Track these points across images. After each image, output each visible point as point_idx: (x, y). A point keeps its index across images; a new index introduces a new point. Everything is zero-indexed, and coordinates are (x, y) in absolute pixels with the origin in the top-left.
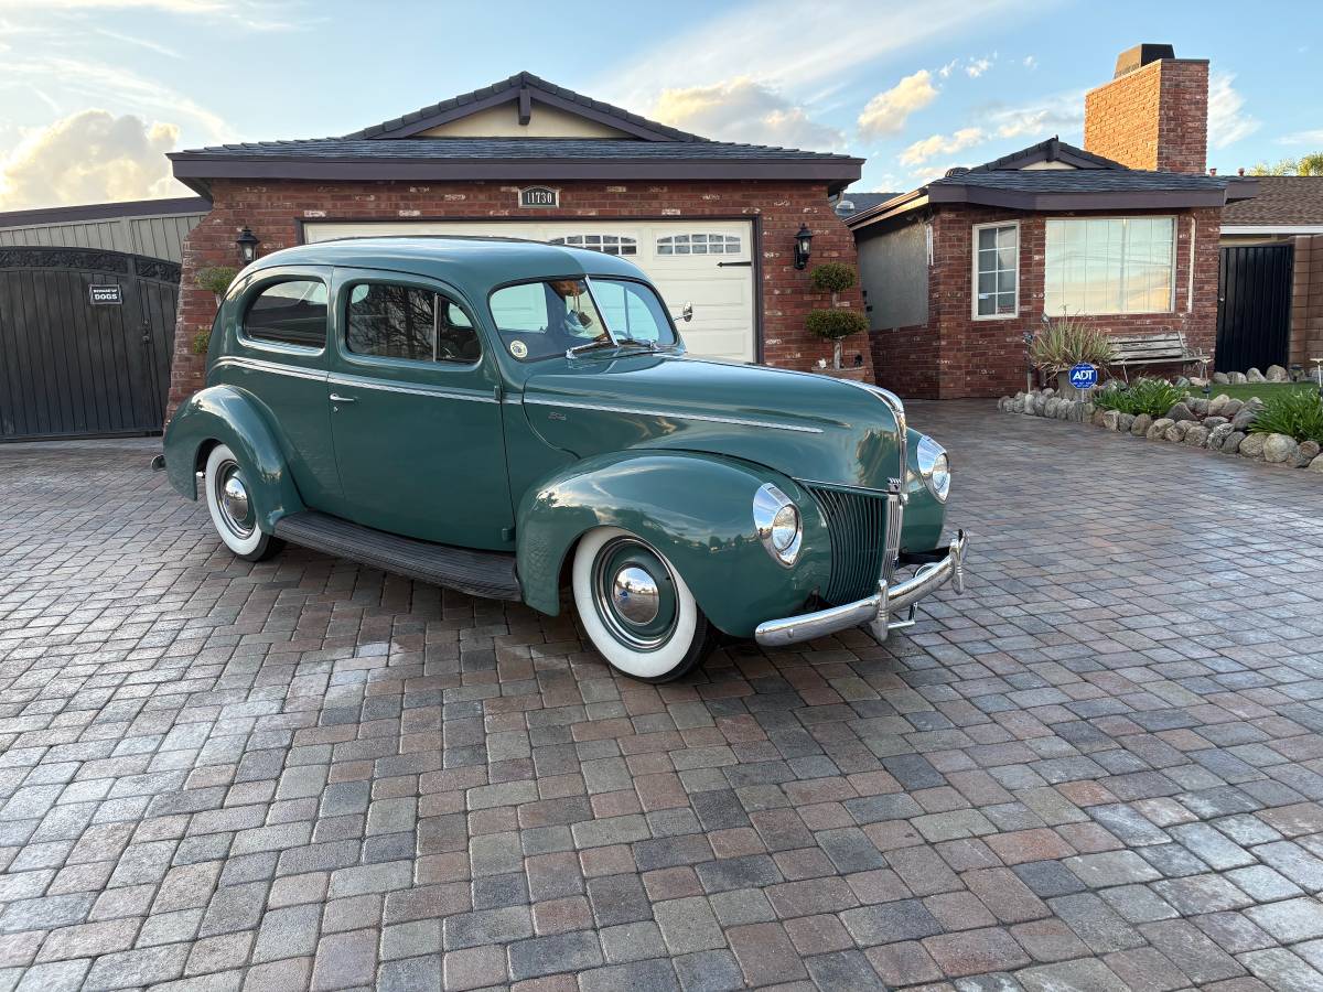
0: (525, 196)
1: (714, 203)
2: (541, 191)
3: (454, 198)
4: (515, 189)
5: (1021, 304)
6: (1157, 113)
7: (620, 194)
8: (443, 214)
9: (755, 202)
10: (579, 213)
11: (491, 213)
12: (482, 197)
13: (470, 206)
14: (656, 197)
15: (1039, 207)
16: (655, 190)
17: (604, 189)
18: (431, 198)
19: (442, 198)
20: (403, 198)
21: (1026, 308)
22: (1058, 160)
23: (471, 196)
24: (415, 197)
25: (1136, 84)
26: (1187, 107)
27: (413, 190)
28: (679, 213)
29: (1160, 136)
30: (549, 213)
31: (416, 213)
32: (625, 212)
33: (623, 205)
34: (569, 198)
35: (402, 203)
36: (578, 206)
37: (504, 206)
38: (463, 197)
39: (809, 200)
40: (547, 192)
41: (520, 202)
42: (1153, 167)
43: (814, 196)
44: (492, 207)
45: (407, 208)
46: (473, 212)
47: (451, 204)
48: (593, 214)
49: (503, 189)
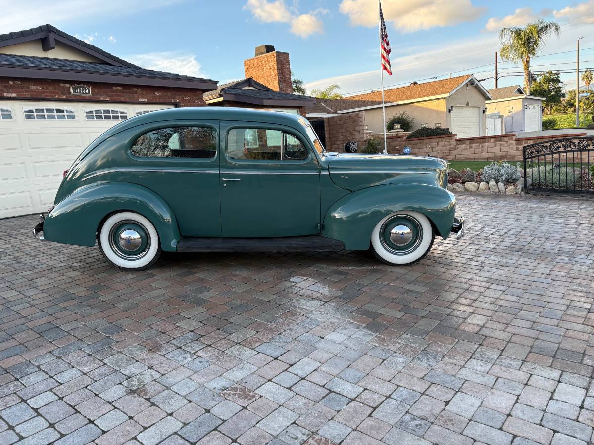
0: (74, 89)
1: (160, 97)
2: (82, 87)
3: (35, 87)
4: (68, 85)
5: (259, 142)
6: (276, 71)
7: (120, 91)
8: (29, 96)
9: (177, 97)
10: (101, 99)
11: (57, 97)
12: (51, 88)
13: (44, 92)
14: (135, 93)
15: (265, 104)
16: (135, 90)
17: (112, 88)
18: (22, 88)
19: (29, 88)
20: (5, 87)
21: (261, 143)
22: (253, 86)
23: (45, 88)
24: (12, 87)
25: (266, 59)
26: (285, 70)
27: (11, 82)
28: (146, 101)
29: (278, 80)
30: (87, 98)
31: (14, 95)
32: (123, 99)
33: (121, 96)
34: (96, 91)
35: (5, 90)
36: (101, 95)
37: (63, 94)
38: (40, 88)
39: (197, 97)
40: (85, 88)
41: (72, 92)
42: (278, 90)
43: (198, 96)
44: (57, 94)
45: (8, 92)
46: (47, 96)
47: (34, 91)
48: (108, 100)
49: (62, 85)
